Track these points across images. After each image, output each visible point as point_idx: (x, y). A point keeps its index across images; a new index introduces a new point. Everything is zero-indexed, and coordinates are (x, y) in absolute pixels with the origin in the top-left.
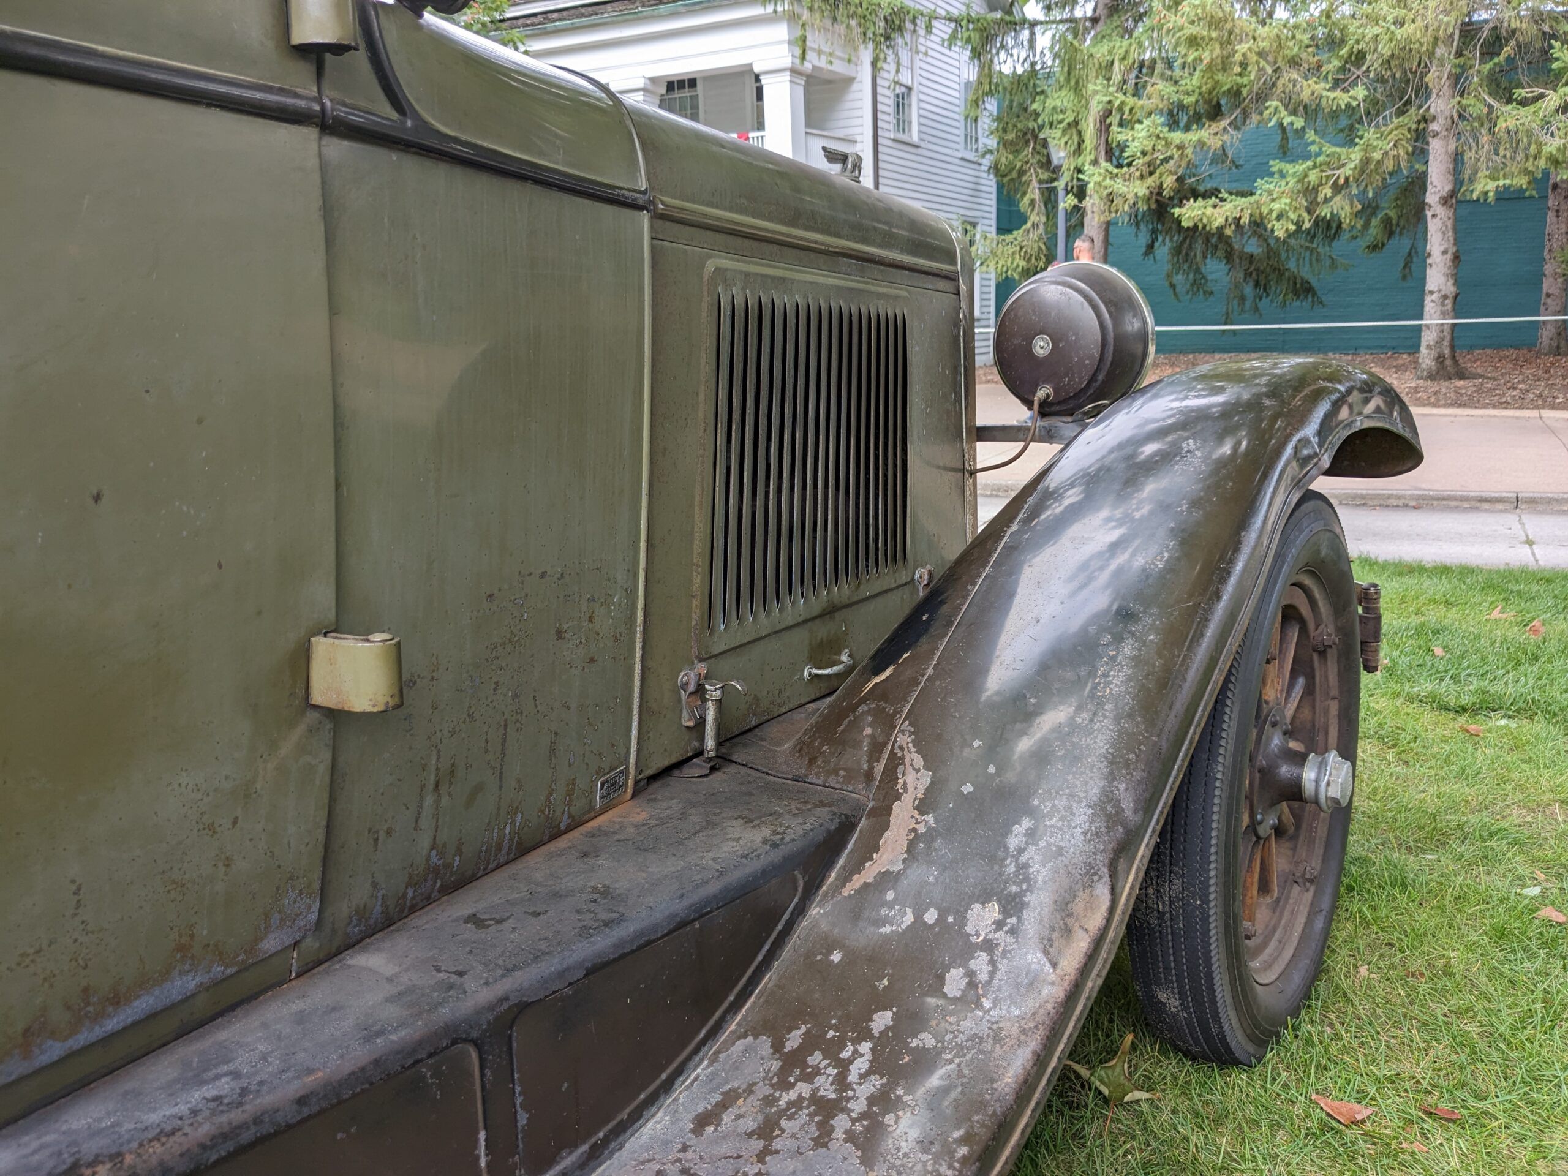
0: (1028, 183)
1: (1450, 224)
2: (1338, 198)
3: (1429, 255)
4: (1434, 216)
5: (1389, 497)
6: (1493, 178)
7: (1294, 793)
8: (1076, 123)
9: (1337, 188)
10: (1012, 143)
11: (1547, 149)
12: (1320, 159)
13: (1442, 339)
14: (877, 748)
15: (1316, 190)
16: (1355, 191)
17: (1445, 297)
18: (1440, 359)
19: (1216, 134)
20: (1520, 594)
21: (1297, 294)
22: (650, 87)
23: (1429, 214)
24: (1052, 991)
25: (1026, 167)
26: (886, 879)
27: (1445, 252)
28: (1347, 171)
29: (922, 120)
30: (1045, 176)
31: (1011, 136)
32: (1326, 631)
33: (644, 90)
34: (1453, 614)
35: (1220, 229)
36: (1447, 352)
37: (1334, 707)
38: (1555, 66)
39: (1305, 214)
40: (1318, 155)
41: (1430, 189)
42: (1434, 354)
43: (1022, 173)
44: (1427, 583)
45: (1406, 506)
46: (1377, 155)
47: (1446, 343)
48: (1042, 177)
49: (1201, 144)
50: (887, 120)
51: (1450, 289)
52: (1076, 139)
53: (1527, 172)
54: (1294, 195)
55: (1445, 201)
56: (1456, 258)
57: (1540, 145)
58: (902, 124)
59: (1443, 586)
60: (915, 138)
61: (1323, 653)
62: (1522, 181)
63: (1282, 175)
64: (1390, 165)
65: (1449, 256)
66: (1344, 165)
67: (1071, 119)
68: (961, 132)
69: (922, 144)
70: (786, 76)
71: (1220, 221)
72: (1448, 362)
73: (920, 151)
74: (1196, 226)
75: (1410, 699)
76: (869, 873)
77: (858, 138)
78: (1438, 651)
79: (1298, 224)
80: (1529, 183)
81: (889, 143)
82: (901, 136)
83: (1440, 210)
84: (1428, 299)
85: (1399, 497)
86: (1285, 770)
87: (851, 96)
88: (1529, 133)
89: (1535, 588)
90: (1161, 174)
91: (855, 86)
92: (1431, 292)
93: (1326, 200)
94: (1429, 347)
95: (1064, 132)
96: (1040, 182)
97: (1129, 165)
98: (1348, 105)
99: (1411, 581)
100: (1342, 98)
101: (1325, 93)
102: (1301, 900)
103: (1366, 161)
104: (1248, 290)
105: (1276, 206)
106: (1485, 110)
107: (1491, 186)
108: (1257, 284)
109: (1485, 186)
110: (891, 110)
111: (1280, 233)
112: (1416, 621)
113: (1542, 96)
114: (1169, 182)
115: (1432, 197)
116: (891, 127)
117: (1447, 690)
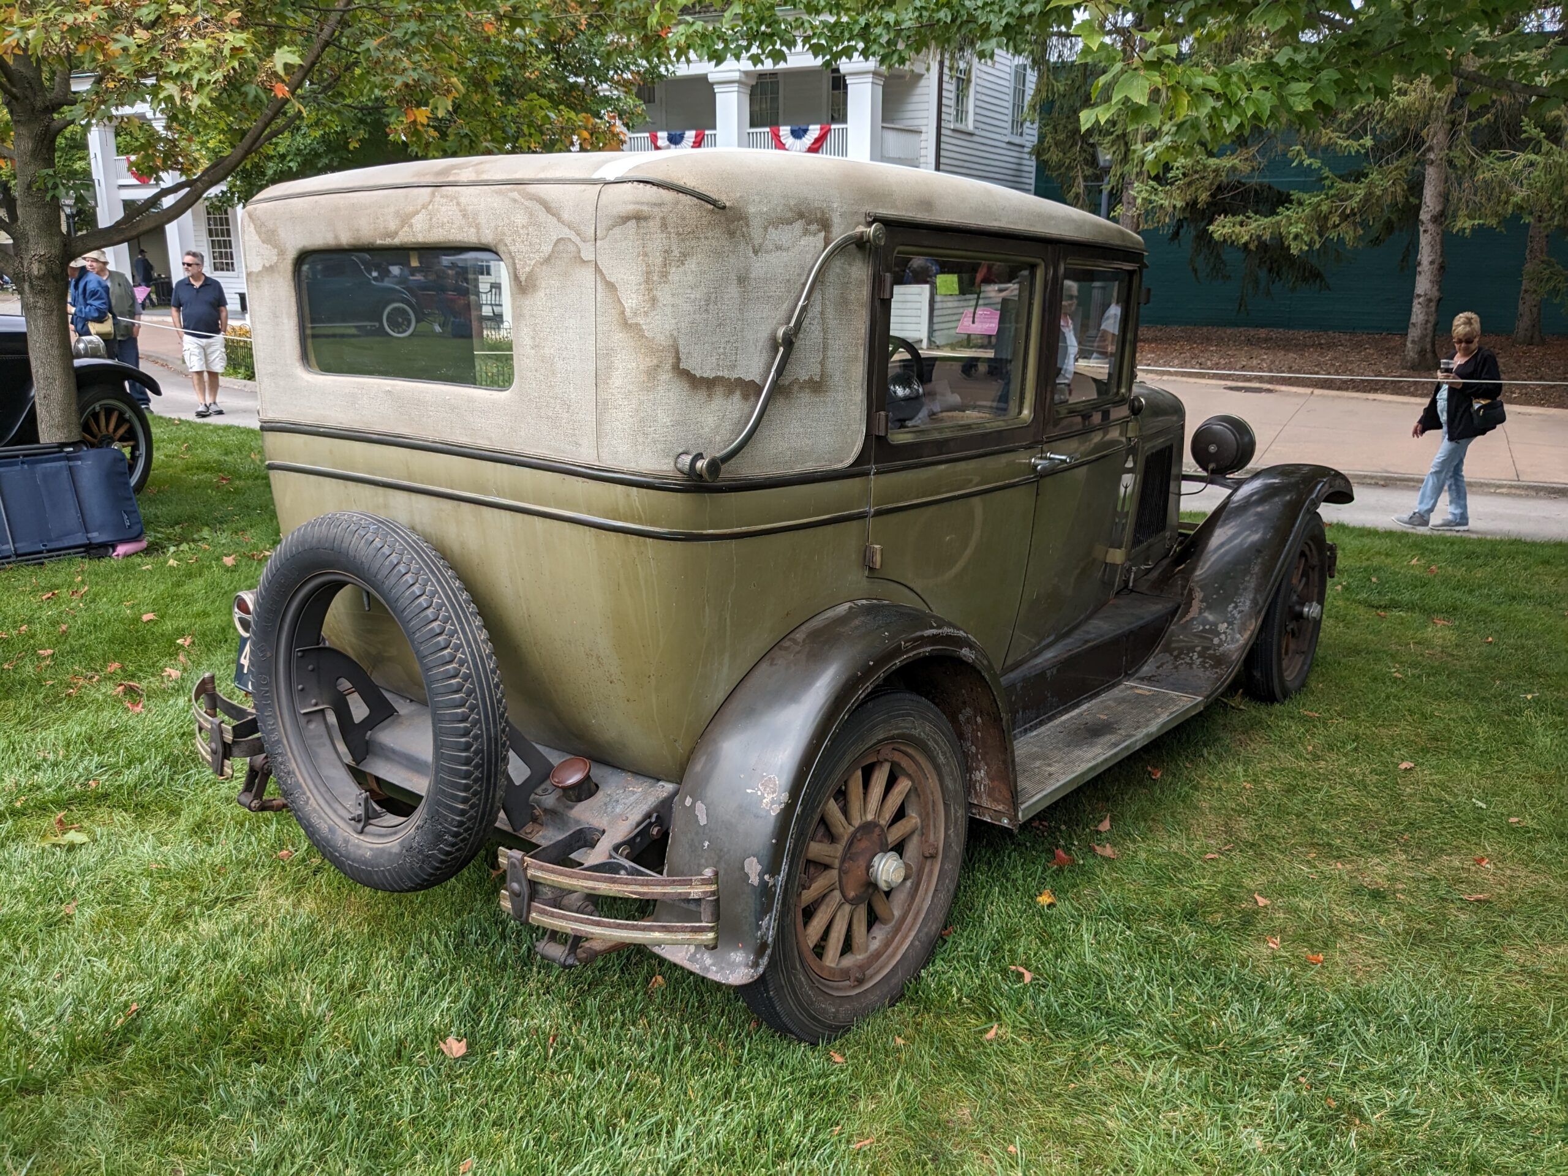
0: (1075, 178)
1: (1438, 239)
2: (1343, 225)
3: (1419, 264)
4: (1425, 231)
5: (1365, 477)
6: (1471, 217)
7: (1300, 616)
8: (1124, 135)
9: (1344, 217)
10: (1063, 142)
11: (1514, 199)
12: (1332, 192)
13: (1426, 336)
14: (1184, 587)
15: (1326, 218)
16: (1358, 220)
17: (1430, 300)
18: (1422, 353)
19: (1246, 159)
20: (1432, 551)
21: (1305, 280)
22: (744, 79)
23: (1422, 229)
24: (1242, 641)
25: (1073, 164)
26: (1193, 619)
27: (1432, 263)
28: (1354, 203)
29: (979, 111)
30: (1089, 172)
31: (1062, 137)
32: (1315, 561)
33: (739, 82)
34: (1389, 561)
35: (1246, 244)
36: (1429, 347)
37: (1316, 590)
38: (1523, 136)
39: (1316, 237)
40: (1331, 187)
41: (1424, 209)
42: (1417, 348)
43: (1070, 168)
44: (1377, 542)
45: (1376, 484)
46: (1378, 192)
47: (1428, 339)
48: (1087, 173)
49: (1234, 168)
50: (949, 113)
51: (1435, 294)
52: (1123, 149)
53: (1496, 214)
54: (1308, 221)
55: (1435, 219)
56: (1442, 268)
57: (1510, 194)
58: (960, 115)
59: (1387, 543)
60: (971, 127)
61: (1313, 569)
62: (1493, 222)
63: (1300, 204)
64: (1388, 199)
65: (1436, 266)
66: (1351, 197)
67: (1119, 132)
68: (1009, 119)
69: (977, 132)
70: (869, 79)
71: (1246, 238)
72: (1429, 356)
73: (975, 139)
74: (1225, 241)
75: (1354, 601)
76: (1188, 618)
77: (924, 129)
78: (1374, 580)
79: (1310, 245)
80: (1499, 223)
81: (949, 133)
82: (959, 126)
83: (1430, 227)
84: (1416, 302)
85: (1372, 478)
86: (1297, 608)
87: (919, 91)
88: (1502, 184)
89: (1442, 547)
90: (1197, 190)
91: (923, 82)
92: (1419, 296)
93: (1335, 226)
94: (1413, 342)
95: (1113, 143)
96: (1086, 178)
97: (1172, 184)
98: (1358, 151)
99: (1367, 541)
100: (1354, 145)
101: (1340, 141)
102: (1299, 660)
103: (1369, 195)
104: (1263, 274)
105: (1293, 230)
106: (1468, 162)
107: (1468, 224)
108: (1270, 270)
109: (1464, 223)
110: (952, 103)
111: (1294, 251)
112: (1365, 564)
113: (1514, 156)
114: (1204, 197)
115: (1424, 216)
116: (952, 118)
117: (1374, 598)
